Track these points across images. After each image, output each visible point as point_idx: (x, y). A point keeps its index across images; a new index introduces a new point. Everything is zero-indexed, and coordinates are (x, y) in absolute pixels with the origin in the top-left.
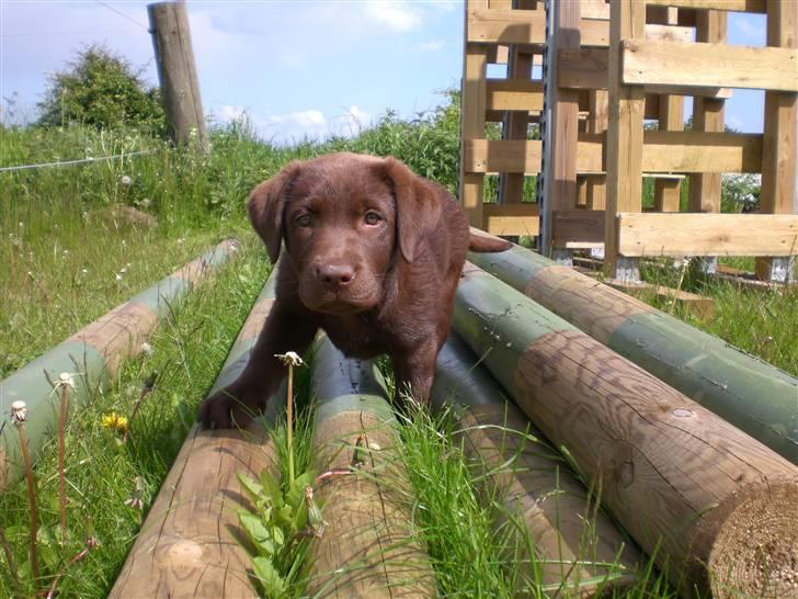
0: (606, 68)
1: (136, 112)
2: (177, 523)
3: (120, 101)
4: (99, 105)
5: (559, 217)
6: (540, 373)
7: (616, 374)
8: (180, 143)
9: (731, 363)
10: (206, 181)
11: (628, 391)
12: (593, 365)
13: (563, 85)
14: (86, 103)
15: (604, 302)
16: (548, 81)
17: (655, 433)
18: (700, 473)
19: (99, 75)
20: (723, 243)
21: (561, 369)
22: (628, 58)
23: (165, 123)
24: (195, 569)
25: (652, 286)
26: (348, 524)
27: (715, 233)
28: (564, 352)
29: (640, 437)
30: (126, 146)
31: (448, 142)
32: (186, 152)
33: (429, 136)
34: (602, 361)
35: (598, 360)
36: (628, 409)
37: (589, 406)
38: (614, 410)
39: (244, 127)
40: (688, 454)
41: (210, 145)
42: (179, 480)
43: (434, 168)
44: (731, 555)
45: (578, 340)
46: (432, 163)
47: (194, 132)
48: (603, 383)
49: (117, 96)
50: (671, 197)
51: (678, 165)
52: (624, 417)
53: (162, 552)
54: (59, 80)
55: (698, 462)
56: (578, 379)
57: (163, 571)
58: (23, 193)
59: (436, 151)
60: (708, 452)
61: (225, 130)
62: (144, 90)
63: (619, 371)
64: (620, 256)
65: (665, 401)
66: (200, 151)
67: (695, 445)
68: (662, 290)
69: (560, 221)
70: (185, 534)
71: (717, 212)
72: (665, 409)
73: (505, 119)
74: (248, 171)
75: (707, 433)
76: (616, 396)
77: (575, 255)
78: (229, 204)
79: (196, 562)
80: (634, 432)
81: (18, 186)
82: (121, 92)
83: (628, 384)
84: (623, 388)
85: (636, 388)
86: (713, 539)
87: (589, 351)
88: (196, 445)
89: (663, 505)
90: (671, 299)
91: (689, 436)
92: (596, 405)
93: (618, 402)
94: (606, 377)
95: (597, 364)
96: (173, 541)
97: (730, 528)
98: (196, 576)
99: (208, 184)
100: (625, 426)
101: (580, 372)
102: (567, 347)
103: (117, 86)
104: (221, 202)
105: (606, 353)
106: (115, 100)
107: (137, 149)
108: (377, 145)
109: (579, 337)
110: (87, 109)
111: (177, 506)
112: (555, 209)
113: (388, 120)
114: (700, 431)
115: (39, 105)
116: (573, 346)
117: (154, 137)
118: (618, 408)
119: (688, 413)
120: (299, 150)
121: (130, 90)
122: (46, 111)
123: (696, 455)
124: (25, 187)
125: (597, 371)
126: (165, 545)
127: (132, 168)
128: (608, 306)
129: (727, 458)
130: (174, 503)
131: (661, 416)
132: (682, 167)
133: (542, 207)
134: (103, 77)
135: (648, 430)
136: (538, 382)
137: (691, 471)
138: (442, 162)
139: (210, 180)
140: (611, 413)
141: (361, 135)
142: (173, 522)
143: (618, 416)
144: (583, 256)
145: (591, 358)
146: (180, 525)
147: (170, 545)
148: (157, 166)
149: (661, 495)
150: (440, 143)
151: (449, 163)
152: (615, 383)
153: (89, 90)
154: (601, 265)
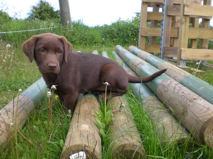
0: (180, 10)
1: (53, 16)
2: (81, 120)
3: (49, 13)
4: (43, 14)
5: (166, 49)
6: (164, 89)
7: (183, 91)
8: (65, 25)
9: (211, 89)
10: (71, 35)
11: (186, 95)
12: (177, 88)
13: (168, 14)
14: (40, 13)
15: (179, 72)
16: (164, 13)
17: (192, 104)
18: (203, 114)
19: (43, 6)
20: (208, 57)
21: (169, 89)
22: (186, 8)
23: (61, 19)
24: (88, 131)
25: (190, 68)
26: (120, 122)
27: (206, 55)
28: (170, 85)
29: (189, 105)
30: (51, 25)
31: (135, 27)
32: (66, 27)
33: (130, 25)
34: (180, 87)
35: (178, 87)
36: (186, 99)
37: (177, 98)
38: (183, 99)
39: (81, 21)
40: (200, 110)
41: (72, 26)
42: (79, 111)
43: (131, 33)
44: (209, 132)
45: (173, 82)
46: (131, 32)
47: (68, 22)
48: (180, 93)
49: (48, 12)
50: (195, 44)
51: (197, 36)
52: (185, 100)
53: (79, 127)
54: (33, 7)
55: (203, 111)
56: (174, 91)
57: (81, 131)
58: (24, 37)
59: (132, 29)
60: (205, 109)
61: (76, 21)
62: (55, 10)
63: (184, 90)
64: (181, 59)
65: (195, 97)
66: (70, 27)
67: (202, 108)
68: (192, 69)
69: (166, 50)
70: (84, 123)
71: (207, 49)
72: (195, 99)
73: (152, 22)
74: (82, 33)
75: (205, 105)
76: (183, 96)
77: (169, 58)
78: (77, 41)
79: (88, 129)
80: (187, 104)
81: (23, 35)
82: (49, 11)
83: (186, 93)
84: (185, 94)
85: (188, 94)
86: (205, 128)
87: (176, 85)
88: (82, 103)
89: (194, 121)
90: (194, 71)
91: (201, 106)
92: (178, 98)
93: (184, 97)
94: (181, 91)
95: (178, 88)
96: (81, 124)
97: (209, 126)
98: (88, 132)
99: (72, 36)
100: (186, 103)
101: (174, 90)
102: (171, 83)
103: (48, 9)
104: (75, 41)
105: (180, 85)
106: (48, 13)
107: (53, 26)
108: (116, 27)
109: (173, 81)
110: (40, 15)
111: (80, 117)
112: (165, 47)
113: (119, 20)
114: (203, 104)
115: (27, 14)
116: (172, 83)
117: (58, 23)
118: (184, 98)
119: (200, 100)
120: (95, 28)
121: (51, 10)
122: (29, 15)
123: (202, 110)
124: (25, 35)
125: (178, 90)
126: (80, 125)
127: (52, 31)
128: (180, 73)
129: (209, 111)
130: (80, 116)
131: (194, 101)
132: (198, 37)
133: (161, 46)
134: (44, 7)
135: (191, 104)
136: (163, 91)
137: (201, 113)
138: (133, 32)
139: (72, 35)
140: (182, 99)
141: (112, 24)
142: (80, 120)
143: (184, 100)
144: (171, 59)
145: (177, 86)
146: (83, 121)
147: (81, 125)
148: (59, 31)
149: (194, 118)
150: (133, 27)
151: (135, 32)
152: (183, 92)
153: (41, 10)
154: (176, 61)
